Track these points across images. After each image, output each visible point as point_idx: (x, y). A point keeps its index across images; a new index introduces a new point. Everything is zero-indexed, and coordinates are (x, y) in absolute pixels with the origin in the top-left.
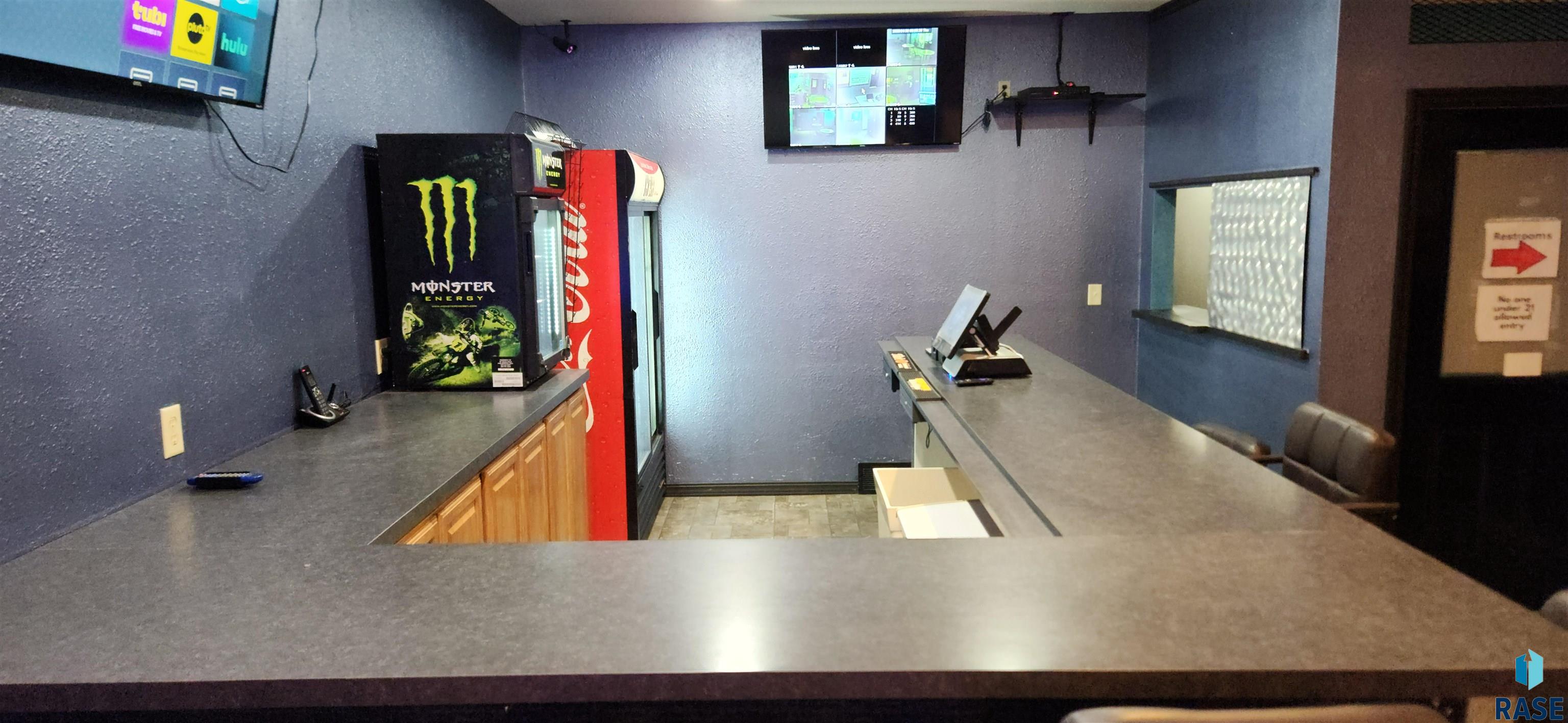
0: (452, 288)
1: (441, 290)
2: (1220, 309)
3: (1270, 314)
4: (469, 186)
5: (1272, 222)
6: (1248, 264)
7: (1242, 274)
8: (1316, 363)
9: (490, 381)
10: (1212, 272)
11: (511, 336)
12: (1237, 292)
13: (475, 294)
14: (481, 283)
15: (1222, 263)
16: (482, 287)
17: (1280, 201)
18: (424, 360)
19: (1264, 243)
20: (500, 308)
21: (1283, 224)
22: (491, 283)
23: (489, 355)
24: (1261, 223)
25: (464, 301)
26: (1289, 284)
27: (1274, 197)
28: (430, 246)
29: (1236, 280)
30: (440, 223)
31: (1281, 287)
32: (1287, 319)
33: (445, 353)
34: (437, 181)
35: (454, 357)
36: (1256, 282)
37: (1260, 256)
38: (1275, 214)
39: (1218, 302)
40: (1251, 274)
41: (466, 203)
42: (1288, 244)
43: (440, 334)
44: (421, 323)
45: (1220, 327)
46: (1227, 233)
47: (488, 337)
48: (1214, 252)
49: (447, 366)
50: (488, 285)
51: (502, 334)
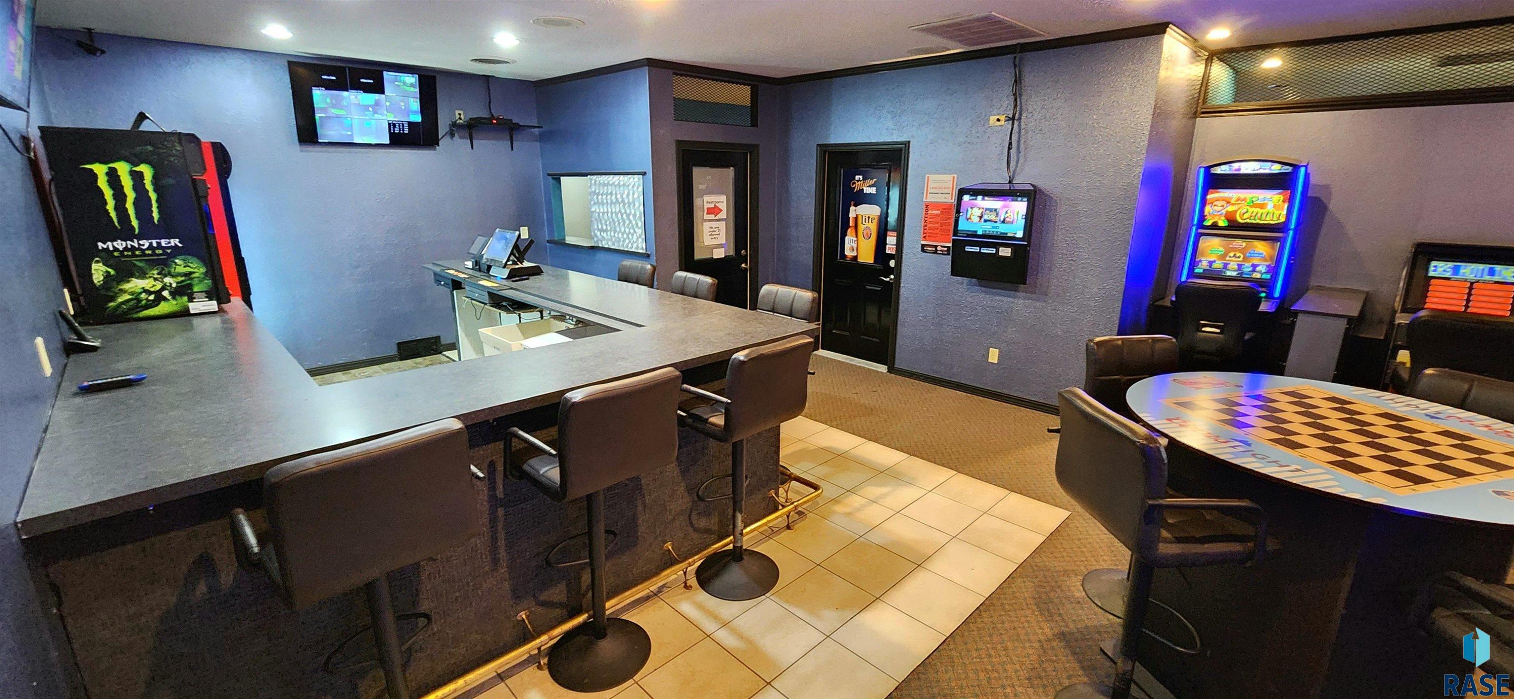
0: (139, 245)
1: (129, 247)
2: (600, 237)
3: (628, 238)
4: (146, 170)
5: (625, 196)
6: (614, 215)
7: (611, 220)
8: (653, 258)
9: (187, 309)
10: (593, 219)
11: (202, 276)
12: (609, 228)
13: (164, 248)
14: (168, 240)
15: (599, 215)
16: (169, 243)
17: (628, 186)
18: (120, 300)
19: (621, 205)
20: (189, 257)
21: (631, 197)
22: (178, 240)
23: (184, 290)
24: (619, 196)
25: (154, 254)
26: (637, 224)
27: (624, 185)
28: (113, 214)
29: (608, 223)
30: (120, 196)
31: (633, 226)
32: (637, 239)
33: (141, 293)
34: (112, 165)
35: (150, 295)
36: (619, 224)
37: (620, 211)
38: (626, 192)
39: (598, 234)
40: (616, 220)
41: (145, 182)
42: (634, 205)
43: (133, 279)
44: (112, 272)
45: (600, 245)
46: (600, 201)
47: (180, 279)
48: (593, 209)
49: (144, 302)
50: (175, 242)
51: (193, 275)
